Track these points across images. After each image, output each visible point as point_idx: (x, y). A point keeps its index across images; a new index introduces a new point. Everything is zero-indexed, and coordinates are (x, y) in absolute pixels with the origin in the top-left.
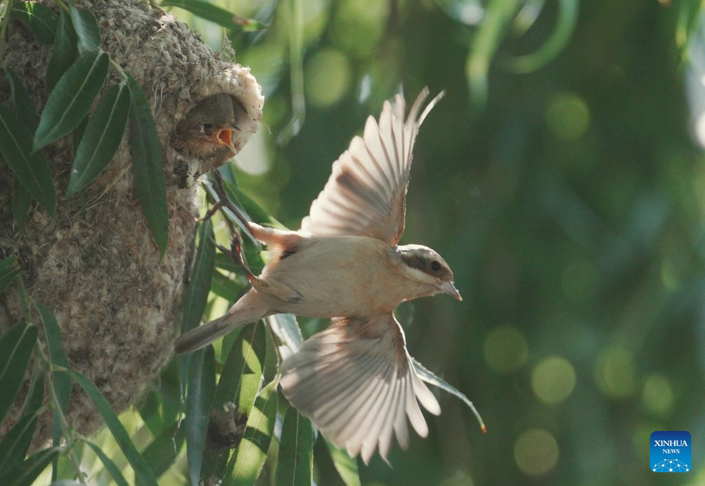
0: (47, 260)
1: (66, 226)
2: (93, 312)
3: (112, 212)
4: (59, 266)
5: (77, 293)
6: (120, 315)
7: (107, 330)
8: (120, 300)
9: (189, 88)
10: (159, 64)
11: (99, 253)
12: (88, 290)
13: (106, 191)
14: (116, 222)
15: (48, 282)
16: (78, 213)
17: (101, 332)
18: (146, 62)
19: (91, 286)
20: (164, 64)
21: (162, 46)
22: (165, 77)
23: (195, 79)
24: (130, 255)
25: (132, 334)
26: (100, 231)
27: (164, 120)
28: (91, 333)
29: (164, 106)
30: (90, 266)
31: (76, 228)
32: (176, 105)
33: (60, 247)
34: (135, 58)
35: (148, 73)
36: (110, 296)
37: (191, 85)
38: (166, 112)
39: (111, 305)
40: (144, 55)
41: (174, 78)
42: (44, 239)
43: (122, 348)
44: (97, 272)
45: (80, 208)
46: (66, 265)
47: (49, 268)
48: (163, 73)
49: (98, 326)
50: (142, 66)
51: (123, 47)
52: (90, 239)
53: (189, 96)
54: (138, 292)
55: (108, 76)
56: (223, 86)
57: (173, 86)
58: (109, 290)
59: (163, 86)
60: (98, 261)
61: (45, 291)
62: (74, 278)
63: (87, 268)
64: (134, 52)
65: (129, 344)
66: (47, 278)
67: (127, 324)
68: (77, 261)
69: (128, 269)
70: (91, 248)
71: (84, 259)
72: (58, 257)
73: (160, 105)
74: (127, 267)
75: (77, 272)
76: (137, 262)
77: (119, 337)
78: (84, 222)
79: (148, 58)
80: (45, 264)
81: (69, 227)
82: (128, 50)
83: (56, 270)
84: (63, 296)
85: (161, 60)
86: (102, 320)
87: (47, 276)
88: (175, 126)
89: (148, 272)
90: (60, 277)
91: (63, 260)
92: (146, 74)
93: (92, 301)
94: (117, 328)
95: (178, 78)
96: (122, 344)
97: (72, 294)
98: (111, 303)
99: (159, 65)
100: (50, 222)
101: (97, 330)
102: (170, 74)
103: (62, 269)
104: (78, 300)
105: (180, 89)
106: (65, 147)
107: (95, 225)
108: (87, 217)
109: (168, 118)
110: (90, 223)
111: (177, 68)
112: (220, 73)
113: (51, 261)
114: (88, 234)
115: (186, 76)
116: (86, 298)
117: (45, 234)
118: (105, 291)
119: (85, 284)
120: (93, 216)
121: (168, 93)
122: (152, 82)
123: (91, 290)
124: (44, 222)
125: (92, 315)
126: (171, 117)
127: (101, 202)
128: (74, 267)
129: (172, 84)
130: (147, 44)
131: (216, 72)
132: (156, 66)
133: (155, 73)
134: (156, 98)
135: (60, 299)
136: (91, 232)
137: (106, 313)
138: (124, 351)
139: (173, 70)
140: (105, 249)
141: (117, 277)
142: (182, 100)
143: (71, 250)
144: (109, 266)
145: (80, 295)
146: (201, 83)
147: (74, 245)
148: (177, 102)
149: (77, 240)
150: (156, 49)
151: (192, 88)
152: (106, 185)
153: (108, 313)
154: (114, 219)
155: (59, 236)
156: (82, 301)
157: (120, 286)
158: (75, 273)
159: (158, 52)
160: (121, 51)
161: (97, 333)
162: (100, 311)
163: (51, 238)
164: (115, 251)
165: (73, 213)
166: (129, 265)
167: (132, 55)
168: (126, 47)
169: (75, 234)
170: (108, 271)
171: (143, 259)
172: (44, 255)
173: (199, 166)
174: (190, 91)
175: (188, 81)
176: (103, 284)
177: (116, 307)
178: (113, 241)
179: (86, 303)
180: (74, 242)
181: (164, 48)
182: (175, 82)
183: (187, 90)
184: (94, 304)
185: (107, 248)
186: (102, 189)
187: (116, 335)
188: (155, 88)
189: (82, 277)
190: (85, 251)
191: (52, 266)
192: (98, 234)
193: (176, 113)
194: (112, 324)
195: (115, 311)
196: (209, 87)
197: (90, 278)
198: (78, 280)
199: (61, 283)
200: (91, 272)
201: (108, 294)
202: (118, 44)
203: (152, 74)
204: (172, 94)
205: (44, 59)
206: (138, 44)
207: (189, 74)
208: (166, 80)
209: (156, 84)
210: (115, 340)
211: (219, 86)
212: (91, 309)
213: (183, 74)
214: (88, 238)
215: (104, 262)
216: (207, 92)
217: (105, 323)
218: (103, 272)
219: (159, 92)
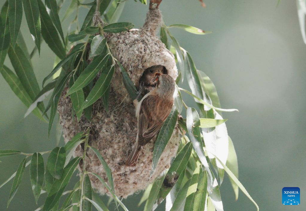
1: (108, 117)
3: (125, 110)
8: (132, 141)
10: (133, 56)
11: (123, 125)
12: (119, 139)
13: (122, 103)
14: (127, 114)
15: (104, 137)
16: (113, 112)
18: (129, 55)
20: (135, 56)
21: (135, 49)
22: (134, 61)
23: (144, 61)
24: (134, 125)
27: (134, 77)
31: (112, 117)
33: (107, 125)
34: (125, 54)
35: (129, 59)
36: (128, 140)
40: (128, 53)
42: (101, 122)
44: (122, 132)
45: (113, 110)
46: (109, 131)
48: (133, 59)
50: (127, 57)
52: (118, 121)
53: (141, 67)
57: (136, 64)
59: (133, 64)
60: (122, 128)
61: (104, 141)
63: (118, 131)
68: (113, 130)
70: (119, 124)
71: (116, 128)
72: (106, 128)
73: (132, 71)
74: (133, 130)
78: (115, 115)
80: (102, 131)
81: (110, 117)
83: (106, 133)
84: (111, 142)
85: (134, 54)
87: (103, 135)
90: (108, 135)
91: (108, 129)
92: (128, 60)
95: (138, 61)
97: (114, 141)
98: (128, 143)
100: (103, 116)
102: (136, 60)
104: (116, 143)
105: (139, 65)
107: (119, 115)
108: (116, 113)
110: (117, 115)
111: (138, 57)
113: (104, 130)
114: (116, 119)
115: (141, 60)
116: (119, 142)
117: (102, 120)
118: (126, 139)
119: (118, 137)
121: (134, 67)
122: (130, 63)
123: (121, 139)
124: (100, 116)
126: (136, 75)
127: (120, 107)
130: (131, 49)
131: (153, 57)
133: (131, 59)
134: (131, 69)
136: (118, 118)
141: (130, 133)
142: (139, 69)
143: (111, 125)
145: (117, 141)
146: (146, 62)
147: (112, 123)
148: (137, 70)
149: (113, 121)
151: (143, 64)
152: (121, 101)
153: (129, 146)
155: (106, 121)
156: (118, 144)
157: (131, 137)
158: (113, 134)
159: (134, 51)
162: (125, 146)
163: (104, 121)
164: (128, 124)
165: (111, 112)
169: (112, 119)
170: (126, 132)
172: (101, 128)
175: (142, 62)
176: (124, 137)
177: (132, 144)
178: (126, 121)
183: (141, 65)
184: (122, 144)
185: (125, 123)
188: (131, 65)
189: (116, 135)
190: (116, 125)
191: (104, 132)
192: (120, 119)
193: (138, 74)
196: (149, 63)
197: (119, 135)
199: (109, 137)
200: (119, 133)
204: (136, 67)
206: (128, 49)
211: (153, 63)
213: (140, 59)
215: (124, 129)
216: (148, 65)
218: (124, 132)
219: (132, 66)
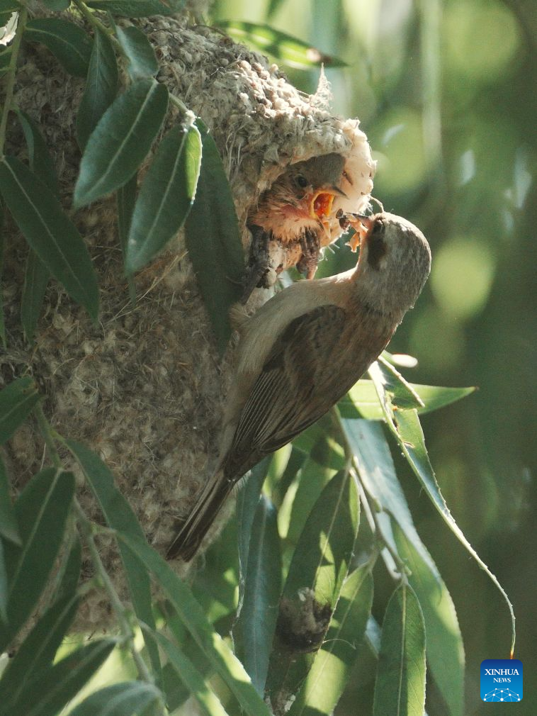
0: (71, 382)
1: (97, 335)
2: (130, 458)
3: (160, 318)
4: (88, 392)
5: (110, 430)
6: (167, 463)
7: (149, 484)
8: (168, 441)
9: (278, 146)
10: (234, 111)
11: (142, 374)
12: (124, 426)
13: (152, 287)
14: (166, 332)
15: (71, 413)
16: (114, 318)
17: (140, 486)
18: (217, 108)
19: (129, 421)
20: (242, 112)
21: (238, 87)
22: (243, 129)
23: (286, 134)
24: (183, 378)
25: (182, 489)
26: (144, 345)
27: (242, 190)
28: (127, 486)
29: (241, 170)
30: (128, 393)
31: (111, 340)
32: (260, 169)
33: (88, 365)
34: (201, 101)
35: (219, 123)
36: (154, 436)
37: (281, 142)
38: (245, 179)
39: (156, 448)
40: (213, 98)
41: (256, 131)
42: (66, 352)
43: (167, 509)
44: (139, 401)
45: (116, 311)
46: (96, 390)
47: (73, 393)
48: (240, 123)
49: (136, 476)
50: (210, 113)
51: (184, 87)
52: (130, 355)
53: (277, 157)
54: (192, 430)
55: (162, 126)
56: (324, 144)
57: (255, 143)
58: (153, 428)
59: (240, 142)
60: (140, 386)
61: (67, 426)
62: (108, 409)
63: (126, 396)
64: (198, 93)
65: (177, 503)
66: (71, 407)
67: (176, 476)
68: (111, 386)
69: (180, 399)
70: (132, 368)
71: (121, 382)
72: (86, 378)
73: (237, 169)
74: (179, 396)
75: (111, 400)
76: (193, 389)
77: (163, 494)
78: (122, 330)
79: (219, 103)
80: (67, 388)
81: (102, 337)
82: (190, 90)
83: (82, 397)
84: (90, 433)
85: (236, 105)
86: (142, 470)
87: (70, 405)
88: (257, 198)
89: (207, 404)
90: (88, 406)
91: (93, 383)
92: (216, 125)
93: (129, 443)
94: (162, 481)
95: (261, 131)
96: (166, 504)
97: (104, 431)
98: (156, 445)
99: (235, 113)
100: (75, 329)
101: (135, 483)
102: (252, 125)
103: (91, 396)
104: (111, 441)
105: (265, 148)
106: (99, 224)
107: (138, 335)
108: (127, 323)
109: (247, 187)
110: (131, 332)
112: (320, 126)
113: (77, 383)
114: (127, 348)
115: (273, 129)
116: (122, 438)
117: (69, 345)
118: (147, 429)
119: (121, 418)
120: (135, 323)
121: (247, 152)
122: (225, 136)
123: (130, 426)
124: (67, 329)
125: (129, 462)
126: (251, 186)
127: (145, 303)
128: (108, 392)
129: (254, 140)
130: (217, 83)
131: (312, 126)
132: (230, 114)
133: (230, 123)
134: (230, 158)
135: (85, 438)
136: (132, 345)
137: (148, 460)
138: (168, 513)
139: (256, 121)
140: (151, 370)
141: (166, 409)
142: (267, 162)
143: (104, 370)
144: (155, 395)
145: (115, 433)
146: (294, 139)
147: (108, 361)
148: (259, 166)
149: (112, 355)
150: (230, 90)
151: (281, 146)
152: (153, 280)
153: (151, 459)
154: (163, 328)
155: (88, 349)
156: (115, 442)
157: (168, 422)
158: (108, 402)
159: (233, 94)
160: (180, 91)
161: (135, 488)
162: (140, 455)
163: (77, 351)
164: (164, 372)
165: (107, 317)
166: (182, 392)
167: (197, 98)
168: (188, 87)
169: (110, 347)
170: (153, 401)
171: (200, 386)
172: (67, 375)
173: (283, 256)
174: (279, 151)
175: (276, 136)
176: (146, 419)
177: (162, 452)
178: (162, 358)
179: (122, 445)
180: (109, 359)
181: (241, 89)
182: (257, 137)
183: (274, 148)
184: (132, 447)
185: (153, 368)
186: (147, 285)
187: (159, 492)
188: (229, 144)
189: (118, 408)
190: (123, 371)
191: (78, 391)
192: (141, 348)
193: (258, 180)
194: (156, 475)
195: (160, 457)
196: (305, 145)
197: (128, 409)
198: (113, 411)
199: (88, 415)
200: (129, 401)
201: (152, 433)
202: (175, 82)
203: (225, 126)
204: (253, 154)
205: (70, 100)
206: (203, 82)
207: (277, 126)
208: (245, 134)
209: (231, 139)
210: (158, 497)
211: (318, 143)
212: (127, 454)
213: (269, 126)
214: (127, 353)
215: (148, 387)
216: (302, 153)
217: (146, 474)
218: (147, 402)
219: (235, 150)
